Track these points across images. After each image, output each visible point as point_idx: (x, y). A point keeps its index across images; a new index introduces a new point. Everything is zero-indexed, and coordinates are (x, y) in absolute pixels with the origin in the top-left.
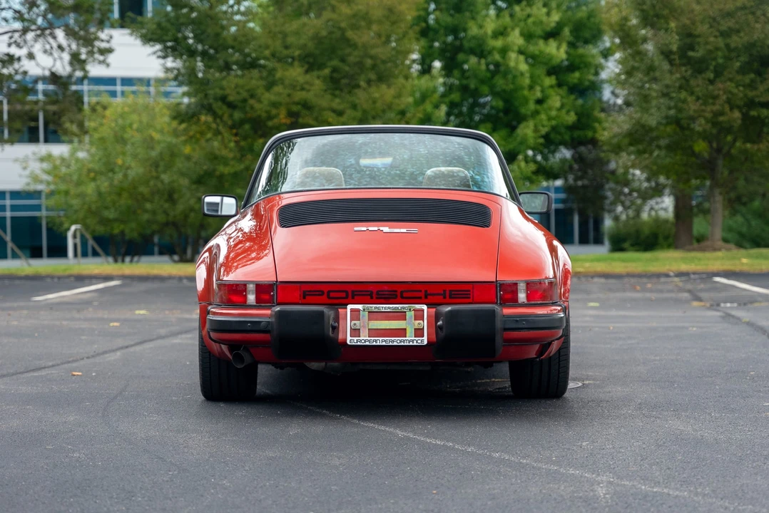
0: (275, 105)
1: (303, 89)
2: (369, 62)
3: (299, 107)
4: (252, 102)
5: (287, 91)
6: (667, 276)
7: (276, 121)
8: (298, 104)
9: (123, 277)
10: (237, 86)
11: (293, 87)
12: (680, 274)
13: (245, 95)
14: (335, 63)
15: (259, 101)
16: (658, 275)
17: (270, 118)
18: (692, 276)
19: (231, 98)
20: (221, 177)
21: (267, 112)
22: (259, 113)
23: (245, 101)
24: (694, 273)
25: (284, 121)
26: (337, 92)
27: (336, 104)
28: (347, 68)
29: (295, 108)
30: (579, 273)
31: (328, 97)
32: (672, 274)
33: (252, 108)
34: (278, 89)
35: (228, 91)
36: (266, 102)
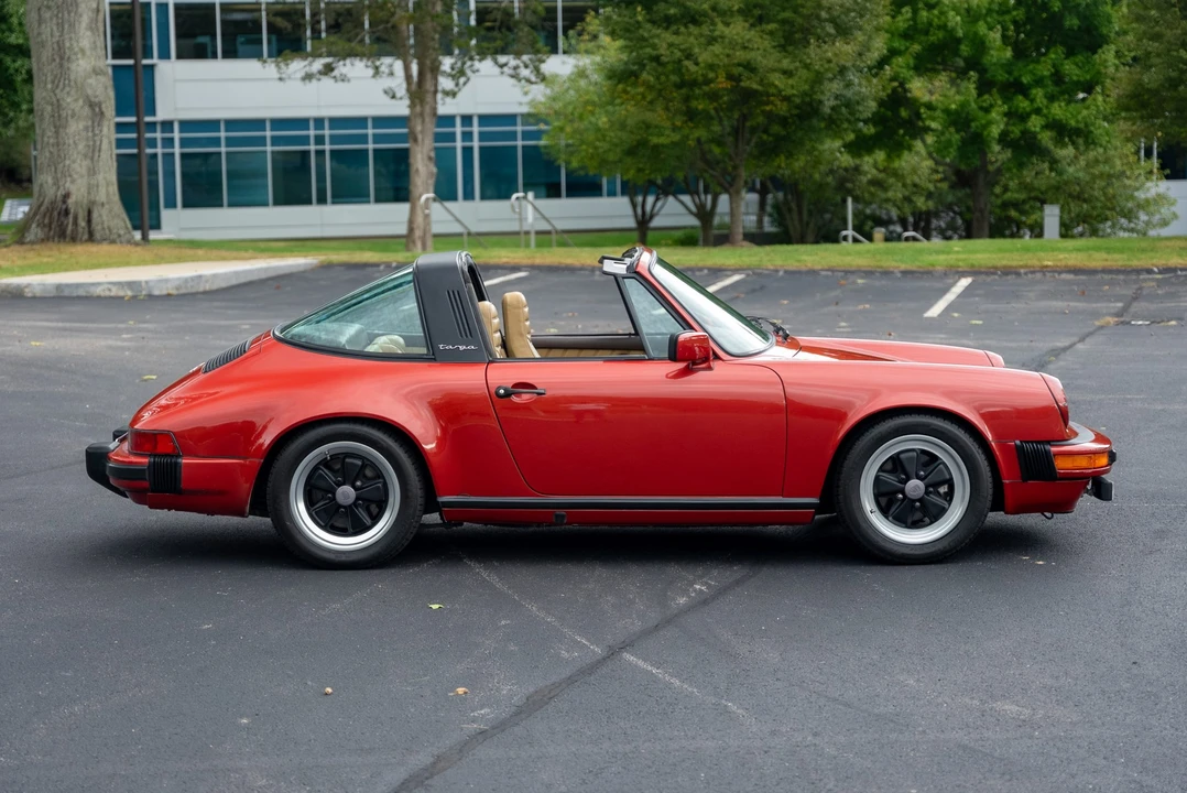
0: (711, 67)
1: (745, 48)
2: (824, 14)
3: (741, 68)
4: (686, 63)
5: (727, 51)
6: (1149, 271)
7: (712, 85)
8: (739, 65)
9: (532, 267)
10: (671, 45)
11: (733, 45)
12: (1166, 270)
13: (678, 54)
14: (787, 14)
15: (697, 64)
16: (1138, 271)
17: (707, 82)
18: (1179, 273)
19: (664, 59)
20: (656, 147)
21: (702, 75)
22: (694, 76)
23: (680, 61)
24: (1181, 270)
25: (724, 85)
26: (790, 48)
27: (786, 63)
28: (800, 20)
29: (736, 71)
30: (1047, 266)
31: (776, 55)
32: (1156, 270)
33: (688, 70)
34: (717, 48)
35: (662, 51)
36: (702, 65)
